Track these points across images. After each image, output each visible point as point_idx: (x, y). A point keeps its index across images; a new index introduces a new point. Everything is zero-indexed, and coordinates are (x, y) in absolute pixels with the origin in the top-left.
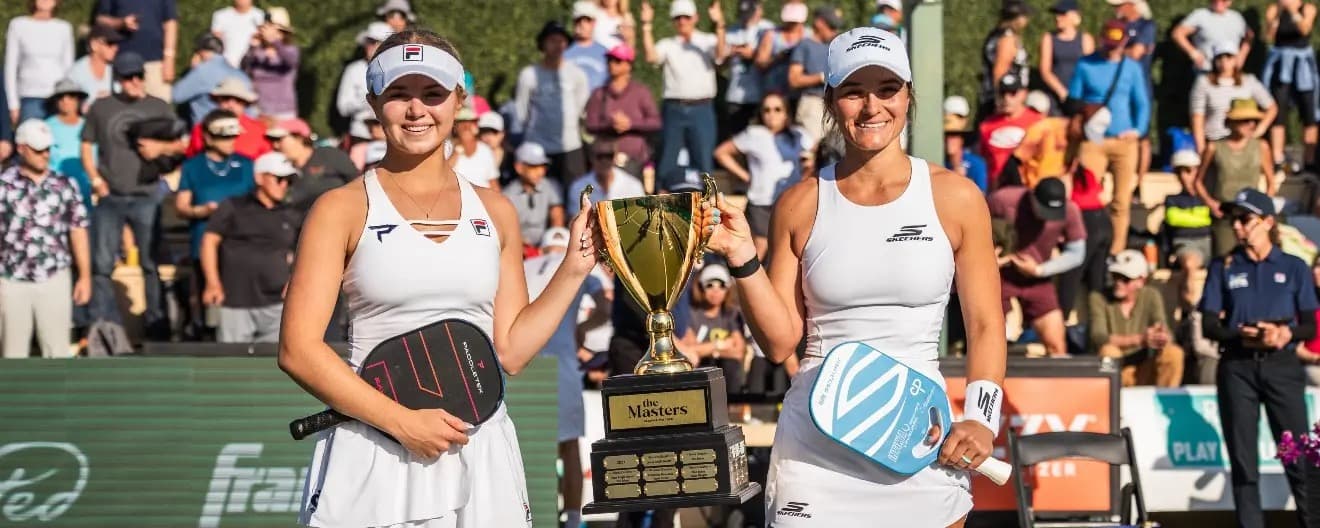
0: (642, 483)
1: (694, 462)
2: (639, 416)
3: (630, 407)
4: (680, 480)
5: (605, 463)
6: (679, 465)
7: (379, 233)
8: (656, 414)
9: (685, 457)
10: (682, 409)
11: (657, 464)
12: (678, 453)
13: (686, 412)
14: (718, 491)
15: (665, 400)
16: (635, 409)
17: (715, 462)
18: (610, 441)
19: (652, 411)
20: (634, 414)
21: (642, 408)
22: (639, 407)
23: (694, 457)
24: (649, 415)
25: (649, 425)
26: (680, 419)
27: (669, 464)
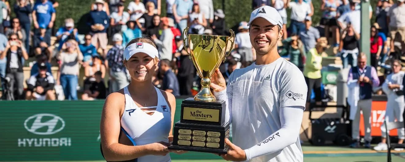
0: (192, 141)
1: (212, 136)
2: (194, 116)
3: (191, 112)
4: (206, 142)
5: (179, 131)
6: (206, 136)
7: (130, 113)
8: (201, 116)
9: (209, 133)
10: (210, 116)
11: (198, 135)
12: (207, 132)
13: (212, 117)
14: (219, 148)
15: (205, 111)
16: (193, 113)
17: (220, 137)
18: (182, 123)
19: (199, 115)
20: (192, 115)
21: (196, 113)
22: (194, 113)
23: (212, 134)
24: (198, 116)
25: (197, 119)
26: (208, 119)
27: (203, 135)
